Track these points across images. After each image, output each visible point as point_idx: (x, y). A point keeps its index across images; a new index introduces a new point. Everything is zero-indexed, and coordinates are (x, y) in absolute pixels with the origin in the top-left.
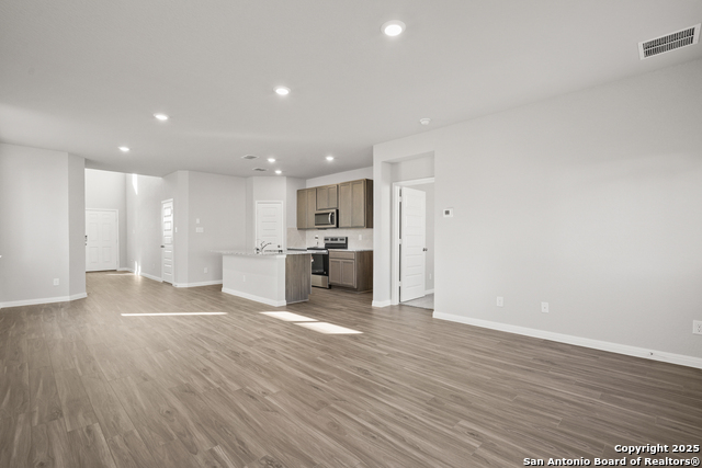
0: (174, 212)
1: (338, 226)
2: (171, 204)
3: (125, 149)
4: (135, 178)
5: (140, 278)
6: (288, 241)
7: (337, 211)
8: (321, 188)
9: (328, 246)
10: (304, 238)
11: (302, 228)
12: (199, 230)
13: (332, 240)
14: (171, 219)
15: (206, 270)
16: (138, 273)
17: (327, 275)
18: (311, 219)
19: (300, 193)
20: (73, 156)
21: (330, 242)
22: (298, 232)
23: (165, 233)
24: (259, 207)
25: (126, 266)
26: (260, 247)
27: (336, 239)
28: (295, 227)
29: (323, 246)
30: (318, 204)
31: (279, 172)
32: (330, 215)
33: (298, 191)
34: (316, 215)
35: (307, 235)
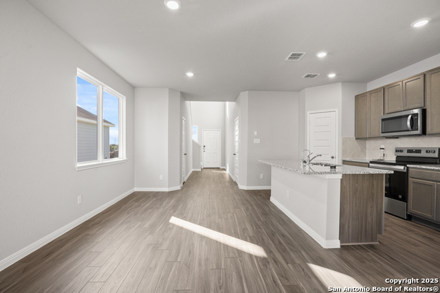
0: (239, 126)
1: (424, 133)
2: (238, 122)
6: (344, 152)
7: (424, 110)
8: (390, 86)
9: (400, 161)
10: (364, 149)
11: (361, 137)
12: (257, 141)
13: (410, 151)
14: (238, 133)
16: (227, 172)
17: (405, 199)
18: (377, 126)
19: (358, 98)
20: (172, 91)
21: (405, 154)
22: (356, 143)
23: (236, 144)
24: (310, 117)
25: (225, 165)
26: (306, 159)
28: (353, 136)
29: (393, 159)
30: (386, 106)
31: (332, 76)
32: (410, 117)
33: (356, 97)
34: (383, 120)
35: (367, 146)
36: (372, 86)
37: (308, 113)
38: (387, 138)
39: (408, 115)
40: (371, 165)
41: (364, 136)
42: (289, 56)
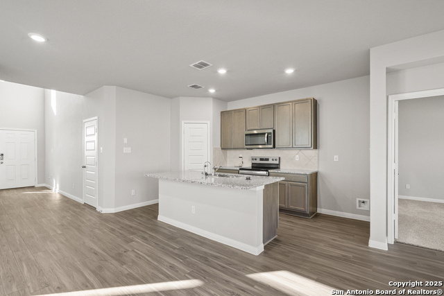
0: (99, 131)
1: (274, 147)
2: (95, 123)
3: (38, 38)
4: (53, 94)
5: (58, 197)
6: (214, 159)
7: (274, 131)
8: (250, 109)
9: (257, 167)
12: (127, 150)
13: (261, 159)
14: (95, 138)
15: (133, 192)
16: (56, 191)
18: (240, 139)
19: (224, 114)
21: (259, 161)
22: (221, 152)
23: (86, 153)
24: (185, 126)
25: (44, 182)
27: (267, 160)
28: (219, 147)
29: (249, 165)
30: (248, 125)
31: (212, 91)
32: (266, 135)
33: (222, 112)
34: (246, 135)
35: (228, 155)
36: (232, 106)
37: (183, 122)
38: (248, 149)
39: (264, 134)
40: (240, 171)
41: (229, 147)
42: (197, 63)
